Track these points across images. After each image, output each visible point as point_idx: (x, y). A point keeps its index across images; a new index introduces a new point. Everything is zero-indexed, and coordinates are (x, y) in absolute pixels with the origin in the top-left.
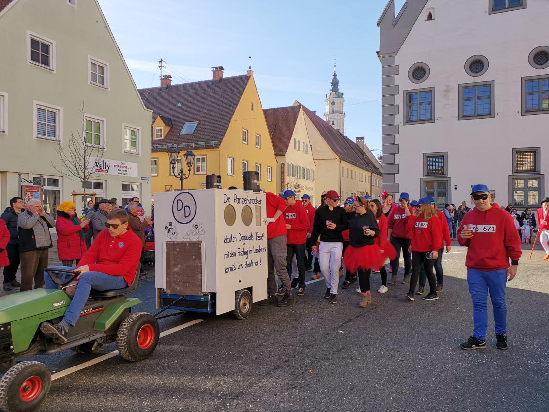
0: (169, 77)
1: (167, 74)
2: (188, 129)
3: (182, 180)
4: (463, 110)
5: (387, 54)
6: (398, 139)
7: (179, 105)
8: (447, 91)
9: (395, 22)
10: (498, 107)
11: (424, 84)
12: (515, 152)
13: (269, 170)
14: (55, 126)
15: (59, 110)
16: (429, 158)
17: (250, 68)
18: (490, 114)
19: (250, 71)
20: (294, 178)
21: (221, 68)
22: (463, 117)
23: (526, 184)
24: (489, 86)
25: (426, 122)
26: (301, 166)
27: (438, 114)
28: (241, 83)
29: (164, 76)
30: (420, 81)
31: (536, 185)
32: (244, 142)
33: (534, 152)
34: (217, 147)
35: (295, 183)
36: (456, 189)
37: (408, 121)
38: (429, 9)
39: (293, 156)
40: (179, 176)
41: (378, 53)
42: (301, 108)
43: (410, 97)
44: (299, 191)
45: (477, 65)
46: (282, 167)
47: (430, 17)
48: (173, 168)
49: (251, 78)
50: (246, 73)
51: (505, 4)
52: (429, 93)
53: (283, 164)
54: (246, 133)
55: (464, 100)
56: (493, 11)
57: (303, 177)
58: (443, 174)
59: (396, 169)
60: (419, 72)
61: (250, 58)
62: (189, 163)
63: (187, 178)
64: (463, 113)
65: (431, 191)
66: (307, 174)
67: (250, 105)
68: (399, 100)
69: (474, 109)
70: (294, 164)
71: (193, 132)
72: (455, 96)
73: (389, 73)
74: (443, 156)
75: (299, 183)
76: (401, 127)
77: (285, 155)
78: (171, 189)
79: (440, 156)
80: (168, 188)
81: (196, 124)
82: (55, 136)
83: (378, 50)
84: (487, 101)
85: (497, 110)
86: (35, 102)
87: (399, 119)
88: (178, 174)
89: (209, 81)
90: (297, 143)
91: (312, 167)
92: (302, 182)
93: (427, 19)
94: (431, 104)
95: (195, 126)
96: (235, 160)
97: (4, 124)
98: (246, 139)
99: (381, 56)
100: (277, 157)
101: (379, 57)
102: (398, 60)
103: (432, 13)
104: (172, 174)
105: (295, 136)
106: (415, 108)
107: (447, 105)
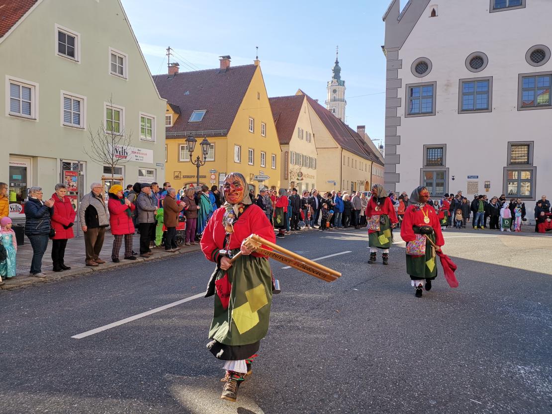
0: (177, 64)
1: (175, 62)
2: (196, 117)
3: (198, 167)
4: (462, 104)
5: (391, 48)
6: (400, 131)
7: (187, 93)
8: (448, 85)
9: (400, 18)
10: (495, 103)
11: (427, 79)
12: (510, 146)
13: (274, 158)
14: (79, 114)
15: (83, 99)
16: (428, 149)
17: (257, 57)
18: (487, 109)
19: (257, 61)
20: (297, 167)
21: (229, 57)
22: (462, 110)
23: (519, 175)
24: (487, 82)
25: (427, 114)
26: (304, 154)
27: (438, 107)
28: (248, 72)
29: (172, 64)
30: (422, 75)
31: (529, 177)
32: (250, 131)
33: (528, 146)
34: (225, 135)
35: (299, 171)
36: (453, 179)
37: (410, 114)
38: (433, 5)
39: (297, 144)
40: (196, 163)
41: (383, 47)
42: (305, 98)
43: (411, 90)
44: (302, 179)
45: (477, 61)
46: (286, 156)
47: (434, 14)
48: (191, 156)
49: (258, 68)
50: (253, 63)
51: (506, 2)
52: (432, 86)
53: (287, 152)
54: (253, 122)
55: (464, 94)
56: (494, 9)
57: (306, 166)
58: (441, 165)
59: (397, 159)
60: (422, 67)
61: (257, 48)
62: (204, 151)
63: (203, 165)
64: (462, 107)
65: (430, 181)
66: (310, 162)
67: (257, 94)
68: (402, 93)
69: (472, 103)
70: (297, 152)
71: (201, 120)
72: (455, 90)
73: (393, 66)
74: (442, 148)
75: (302, 171)
76: (403, 118)
77: (288, 144)
78: (179, 175)
79: (439, 148)
80: (176, 174)
81: (204, 112)
82: (79, 124)
83: (383, 45)
84: (485, 96)
85: (495, 104)
86: (62, 92)
87: (401, 111)
88: (195, 161)
89: (217, 70)
90: (301, 132)
91: (314, 156)
92: (305, 170)
93: (430, 15)
94: (432, 97)
95: (204, 115)
96: (242, 147)
97: (35, 112)
98: (252, 128)
99: (386, 50)
100: (281, 145)
101: (384, 51)
102: (402, 54)
103: (436, 9)
104: (181, 160)
105: (298, 125)
106: (417, 101)
107: (447, 99)
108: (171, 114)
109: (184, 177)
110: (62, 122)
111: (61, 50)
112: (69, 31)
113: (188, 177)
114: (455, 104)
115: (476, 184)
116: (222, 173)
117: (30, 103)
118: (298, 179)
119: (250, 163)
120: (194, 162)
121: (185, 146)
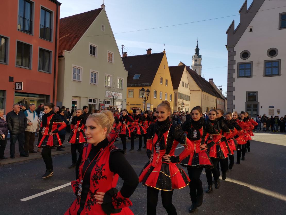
0: (127, 53)
1: (126, 52)
2: (136, 77)
3: (145, 101)
4: (266, 72)
5: (230, 46)
6: (235, 84)
7: (132, 66)
8: (258, 63)
9: (235, 32)
11: (248, 60)
13: (171, 96)
14: (96, 79)
15: (97, 73)
16: (249, 93)
17: (164, 49)
18: (278, 75)
19: (164, 51)
20: (181, 100)
21: (151, 49)
22: (266, 75)
24: (278, 62)
25: (248, 77)
26: (185, 94)
27: (254, 73)
28: (161, 56)
29: (124, 53)
30: (246, 59)
32: (161, 83)
34: (150, 85)
35: (182, 102)
36: (262, 108)
37: (239, 77)
38: (251, 27)
39: (182, 89)
41: (226, 45)
42: (185, 67)
43: (240, 64)
44: (184, 106)
45: (273, 52)
46: (176, 94)
47: (251, 30)
48: (143, 97)
49: (165, 54)
50: (162, 52)
52: (250, 64)
53: (177, 93)
54: (162, 79)
55: (266, 68)
56: (281, 28)
57: (185, 100)
58: (256, 101)
59: (233, 98)
60: (245, 55)
61: (164, 45)
62: (148, 94)
65: (249, 108)
66: (187, 98)
67: (164, 66)
68: (235, 67)
69: (271, 72)
70: (182, 93)
71: (138, 79)
72: (262, 66)
73: (231, 54)
74: (256, 93)
75: (184, 102)
76: (236, 79)
77: (177, 89)
78: (128, 104)
79: (254, 93)
81: (140, 75)
82: (96, 83)
83: (226, 44)
84: (277, 68)
85: (282, 72)
86: (90, 70)
87: (235, 75)
89: (145, 55)
90: (183, 83)
91: (189, 95)
92: (185, 102)
93: (249, 31)
94: (251, 69)
95: (140, 76)
96: (157, 91)
97: (81, 79)
98: (162, 82)
99: (228, 47)
100: (174, 90)
101: (227, 47)
102: (236, 49)
103: (252, 28)
104: (129, 97)
105: (182, 80)
106: (243, 71)
107: (258, 70)
109: (130, 105)
110: (90, 82)
111: (91, 53)
112: (94, 45)
113: (132, 105)
114: (262, 72)
115: (273, 111)
116: (148, 103)
117: (79, 75)
118: (182, 106)
119: (160, 99)
120: (144, 99)
121: (131, 90)
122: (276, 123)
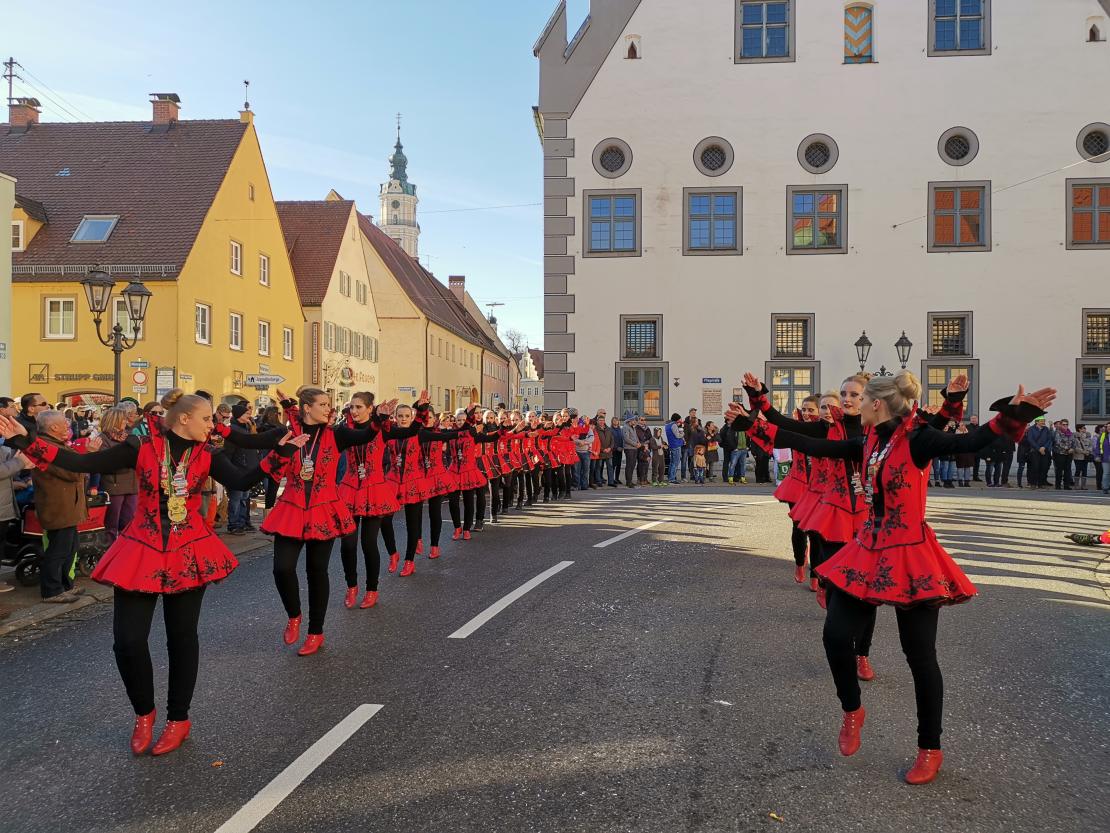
0: (34, 102)
1: (28, 97)
2: (91, 230)
3: (117, 351)
4: (690, 239)
5: (553, 113)
6: (573, 285)
7: (65, 172)
8: (663, 198)
9: (569, 51)
10: (748, 238)
11: (623, 182)
12: (775, 320)
13: (289, 336)
16: (629, 323)
17: (247, 105)
18: (734, 248)
19: (247, 114)
20: (339, 356)
21: (175, 98)
22: (690, 250)
23: (791, 378)
24: (734, 196)
25: (625, 254)
26: (353, 329)
27: (647, 240)
28: (227, 136)
29: (18, 99)
30: (614, 174)
31: (807, 382)
32: (233, 271)
33: (805, 322)
34: (172, 277)
35: (344, 366)
36: (677, 384)
37: (591, 252)
38: (631, 37)
39: (337, 307)
40: (111, 342)
41: (535, 109)
42: (354, 209)
43: (596, 200)
44: (352, 384)
45: (714, 156)
46: (314, 329)
47: (632, 53)
48: (98, 322)
49: (249, 128)
50: (237, 116)
51: (761, 47)
52: (632, 197)
53: (317, 324)
54: (239, 251)
55: (692, 217)
56: (742, 58)
57: (357, 354)
58: (654, 356)
59: (570, 343)
60: (613, 157)
61: (247, 83)
63: (130, 347)
64: (689, 242)
65: (631, 388)
66: (364, 347)
67: (247, 189)
68: (575, 207)
69: (707, 236)
70: (340, 324)
71: (105, 239)
72: (676, 208)
73: (557, 149)
74: (654, 322)
75: (350, 366)
76: (579, 258)
77: (320, 306)
78: (45, 373)
79: (649, 322)
80: (37, 370)
81: (114, 221)
83: (536, 104)
84: (729, 224)
85: (747, 241)
87: (575, 245)
88: (110, 337)
89: (143, 124)
90: (346, 280)
91: (372, 333)
92: (355, 364)
93: (627, 55)
94: (634, 219)
95: (112, 226)
96: (214, 309)
98: (238, 263)
99: (542, 116)
100: (305, 309)
101: (537, 116)
102: (575, 128)
103: (636, 45)
104: (49, 336)
105: (339, 265)
106: (605, 226)
107: (663, 225)
108: (22, 220)
109: (58, 378)
113: (70, 377)
114: (676, 236)
115: (718, 394)
116: (162, 369)
118: (342, 384)
119: (233, 347)
120: (105, 339)
121: (61, 300)
122: (739, 447)
